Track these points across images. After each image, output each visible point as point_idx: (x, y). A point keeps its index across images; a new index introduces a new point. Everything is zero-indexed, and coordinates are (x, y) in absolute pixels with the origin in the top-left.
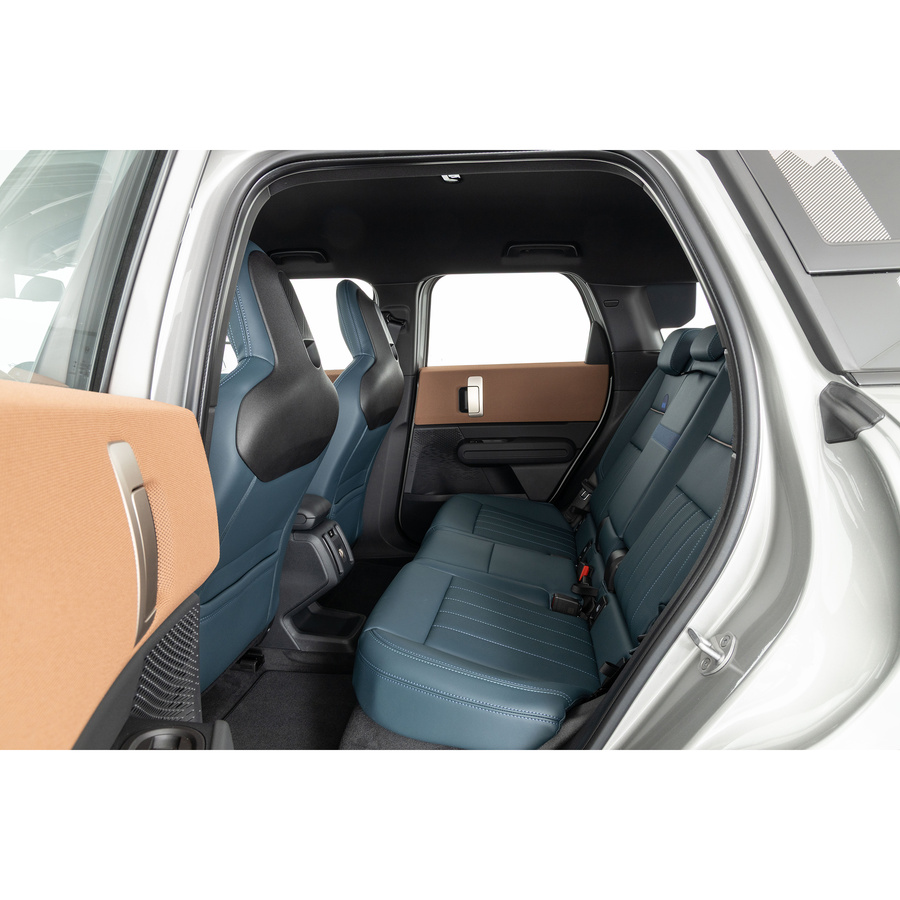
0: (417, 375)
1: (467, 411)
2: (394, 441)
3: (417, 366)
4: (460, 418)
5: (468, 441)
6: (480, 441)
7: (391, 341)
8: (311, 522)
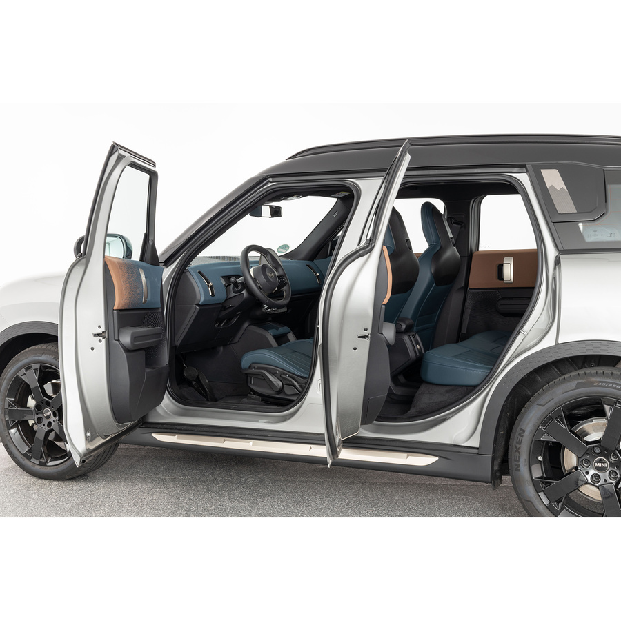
0: (471, 256)
1: (503, 279)
2: (455, 299)
3: (471, 250)
4: (497, 284)
5: (503, 299)
6: (511, 299)
7: (451, 236)
8: (404, 328)
